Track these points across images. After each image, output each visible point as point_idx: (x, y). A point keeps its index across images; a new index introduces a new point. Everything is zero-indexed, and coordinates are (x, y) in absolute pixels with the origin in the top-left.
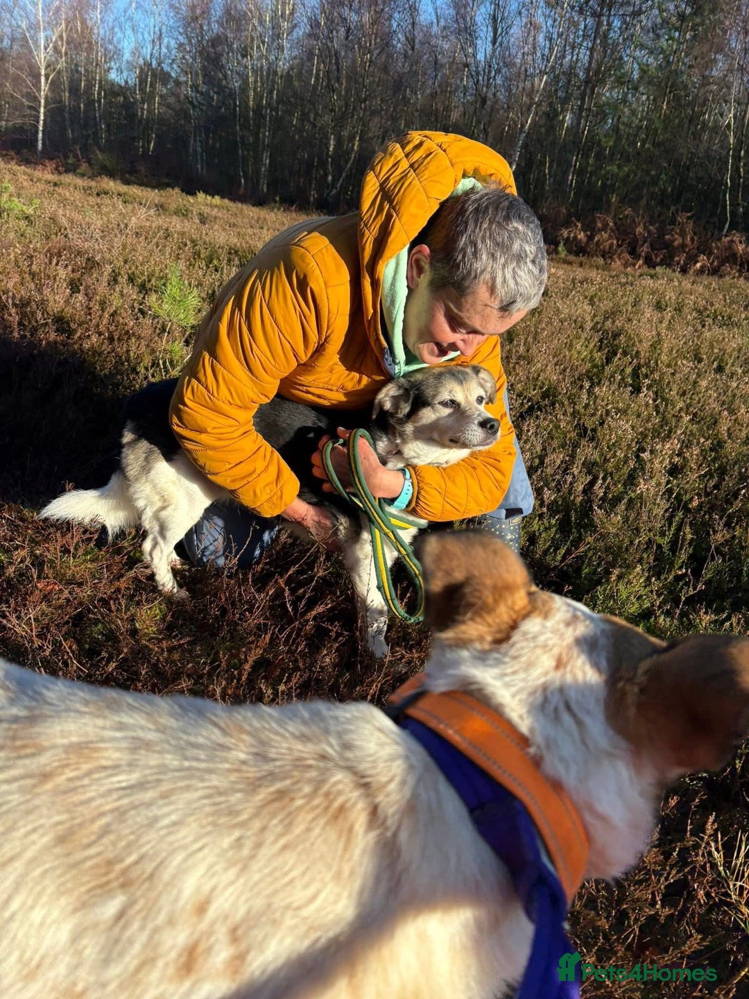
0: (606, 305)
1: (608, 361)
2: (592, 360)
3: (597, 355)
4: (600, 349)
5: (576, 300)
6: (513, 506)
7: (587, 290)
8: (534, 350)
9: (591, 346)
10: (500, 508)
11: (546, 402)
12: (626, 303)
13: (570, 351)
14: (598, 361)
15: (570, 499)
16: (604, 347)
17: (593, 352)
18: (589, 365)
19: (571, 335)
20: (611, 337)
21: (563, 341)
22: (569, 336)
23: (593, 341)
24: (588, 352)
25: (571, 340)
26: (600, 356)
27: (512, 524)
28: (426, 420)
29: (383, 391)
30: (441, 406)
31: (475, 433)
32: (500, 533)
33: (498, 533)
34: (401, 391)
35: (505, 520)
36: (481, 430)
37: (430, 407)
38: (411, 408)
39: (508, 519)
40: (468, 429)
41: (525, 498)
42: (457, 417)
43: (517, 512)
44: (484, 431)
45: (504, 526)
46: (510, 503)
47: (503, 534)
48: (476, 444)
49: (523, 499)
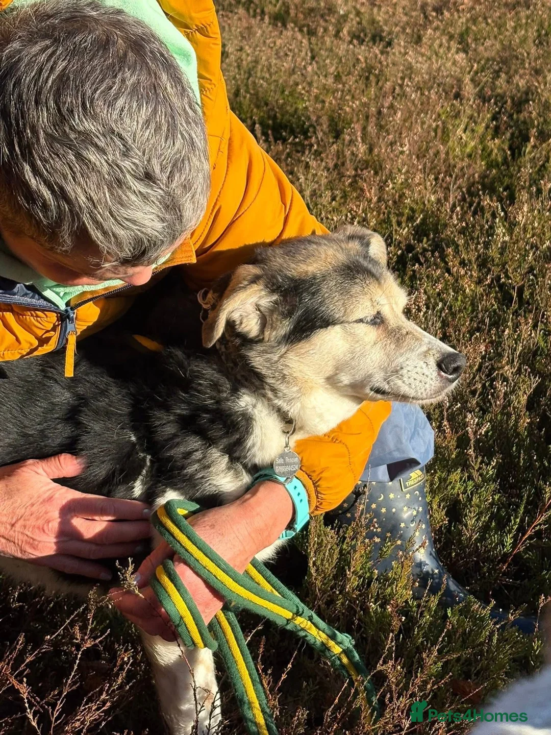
0: (490, 48)
1: (516, 150)
2: (486, 153)
3: (494, 145)
4: (497, 132)
5: (436, 45)
6: (398, 456)
7: (452, 23)
8: (382, 150)
9: (481, 129)
11: (425, 244)
12: (524, 40)
13: (444, 142)
14: (497, 155)
15: (508, 425)
16: (503, 128)
17: (485, 140)
18: (483, 163)
19: (443, 113)
20: (512, 108)
21: (430, 126)
22: (439, 115)
23: (483, 119)
24: (477, 140)
25: (443, 123)
26: (500, 145)
27: (406, 488)
28: (326, 351)
29: (236, 299)
30: (361, 325)
31: (423, 378)
32: (389, 510)
33: (384, 510)
34: (275, 297)
35: (390, 483)
36: (435, 374)
37: (337, 328)
38: (295, 327)
39: (396, 481)
40: (409, 368)
41: (416, 435)
42: (386, 345)
43: (408, 464)
44: (442, 377)
45: (392, 496)
46: (390, 453)
47: (394, 510)
48: (425, 396)
49: (412, 438)
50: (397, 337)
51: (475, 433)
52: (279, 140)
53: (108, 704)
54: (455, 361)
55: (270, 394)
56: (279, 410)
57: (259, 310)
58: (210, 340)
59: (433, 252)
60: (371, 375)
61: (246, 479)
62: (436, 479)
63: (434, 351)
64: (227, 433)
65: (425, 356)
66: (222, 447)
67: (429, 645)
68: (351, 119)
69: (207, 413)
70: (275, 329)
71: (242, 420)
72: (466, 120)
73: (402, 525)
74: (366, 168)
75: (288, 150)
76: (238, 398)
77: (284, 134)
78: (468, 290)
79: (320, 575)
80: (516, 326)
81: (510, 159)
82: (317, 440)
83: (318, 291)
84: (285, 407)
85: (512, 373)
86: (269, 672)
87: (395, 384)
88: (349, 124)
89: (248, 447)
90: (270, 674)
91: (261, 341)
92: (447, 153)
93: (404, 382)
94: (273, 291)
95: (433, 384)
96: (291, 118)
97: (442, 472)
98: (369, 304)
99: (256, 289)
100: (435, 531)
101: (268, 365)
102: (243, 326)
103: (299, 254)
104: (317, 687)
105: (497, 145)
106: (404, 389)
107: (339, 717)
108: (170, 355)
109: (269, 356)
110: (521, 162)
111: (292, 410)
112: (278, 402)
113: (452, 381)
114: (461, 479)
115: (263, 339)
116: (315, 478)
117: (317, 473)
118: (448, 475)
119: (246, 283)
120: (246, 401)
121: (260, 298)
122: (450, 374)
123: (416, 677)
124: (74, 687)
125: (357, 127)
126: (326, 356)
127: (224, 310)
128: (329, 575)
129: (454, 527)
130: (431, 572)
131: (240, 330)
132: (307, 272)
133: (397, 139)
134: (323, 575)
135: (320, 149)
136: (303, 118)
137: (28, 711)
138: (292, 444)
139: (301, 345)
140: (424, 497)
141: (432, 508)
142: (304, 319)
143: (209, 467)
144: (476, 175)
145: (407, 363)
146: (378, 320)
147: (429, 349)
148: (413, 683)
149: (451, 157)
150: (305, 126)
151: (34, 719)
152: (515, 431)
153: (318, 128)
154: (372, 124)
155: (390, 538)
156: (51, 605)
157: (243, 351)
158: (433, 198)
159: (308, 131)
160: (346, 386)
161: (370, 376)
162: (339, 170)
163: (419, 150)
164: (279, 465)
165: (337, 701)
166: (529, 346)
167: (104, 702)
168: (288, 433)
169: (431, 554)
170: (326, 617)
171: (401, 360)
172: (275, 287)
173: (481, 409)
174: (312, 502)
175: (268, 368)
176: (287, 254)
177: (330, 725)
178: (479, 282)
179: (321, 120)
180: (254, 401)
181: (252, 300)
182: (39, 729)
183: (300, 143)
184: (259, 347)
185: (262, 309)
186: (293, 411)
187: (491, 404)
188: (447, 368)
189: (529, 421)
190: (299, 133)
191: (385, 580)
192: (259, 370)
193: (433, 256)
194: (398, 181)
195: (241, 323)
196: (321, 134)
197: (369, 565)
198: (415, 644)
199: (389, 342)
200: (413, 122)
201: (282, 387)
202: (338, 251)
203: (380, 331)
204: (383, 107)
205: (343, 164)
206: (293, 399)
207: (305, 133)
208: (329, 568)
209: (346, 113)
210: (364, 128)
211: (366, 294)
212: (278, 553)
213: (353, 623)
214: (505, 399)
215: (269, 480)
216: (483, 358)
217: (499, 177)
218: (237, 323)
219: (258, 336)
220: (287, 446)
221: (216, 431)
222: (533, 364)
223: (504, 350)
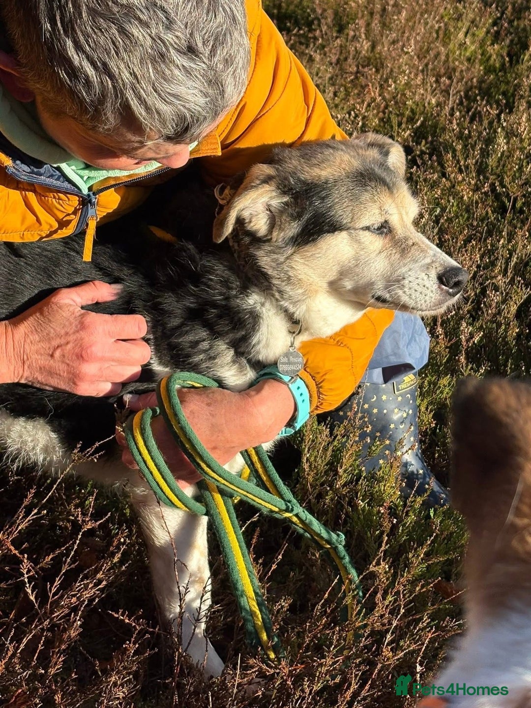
1: (514, 57)
2: (485, 58)
3: (493, 50)
4: (497, 37)
6: (394, 361)
8: (384, 48)
9: (481, 33)
10: (372, 366)
11: (423, 146)
13: (445, 44)
14: (495, 60)
15: (497, 334)
16: (503, 33)
17: (485, 44)
18: (481, 68)
19: (446, 15)
20: (512, 15)
21: (432, 27)
22: (442, 17)
23: (484, 24)
24: (477, 44)
25: (446, 25)
26: (498, 51)
27: (398, 390)
28: (332, 256)
29: (248, 197)
30: (367, 233)
31: (424, 290)
32: (380, 411)
33: (375, 411)
34: (286, 199)
35: (384, 385)
36: (435, 286)
37: (344, 234)
38: (303, 230)
39: (389, 384)
40: (410, 279)
41: (413, 341)
42: (391, 254)
43: (403, 368)
44: (442, 289)
45: (384, 398)
46: (387, 357)
47: (385, 411)
48: (424, 308)
49: (409, 343)
50: (402, 247)
51: (468, 341)
52: (284, 30)
53: (104, 583)
54: (456, 275)
55: (277, 295)
56: (286, 311)
57: (270, 211)
58: (220, 236)
59: (431, 155)
60: (373, 282)
61: (250, 375)
62: (426, 383)
63: (437, 265)
64: (234, 328)
65: (428, 268)
66: (227, 341)
67: (415, 546)
68: (355, 14)
69: (215, 309)
70: (283, 230)
71: (249, 317)
72: (468, 24)
73: (392, 426)
74: (368, 65)
75: (292, 42)
76: (247, 296)
77: (288, 24)
78: (465, 198)
79: (313, 471)
80: (511, 236)
81: (507, 65)
82: (322, 343)
83: (327, 196)
84: (292, 309)
85: (505, 282)
86: (260, 561)
87: (396, 294)
88: (354, 20)
89: (253, 343)
90: (261, 564)
91: (269, 240)
92: (447, 56)
93: (404, 292)
94: (284, 193)
95: (433, 296)
96: (296, 9)
97: (432, 376)
98: (377, 211)
99: (268, 189)
100: (420, 432)
101: (274, 264)
102: (252, 224)
103: (315, 158)
104: (303, 577)
105: (496, 51)
106: (405, 299)
107: (328, 611)
108: (183, 249)
109: (275, 256)
110: (518, 69)
111: (297, 313)
112: (285, 304)
113: (454, 295)
114: (449, 384)
115: (271, 239)
116: (318, 379)
117: (321, 375)
118: (438, 380)
119: (258, 182)
120: (253, 300)
121: (271, 198)
122: (451, 288)
123: (402, 576)
124: (73, 566)
125: (361, 22)
126: (331, 261)
127: (235, 207)
128: (321, 472)
129: (440, 429)
130: (416, 472)
131: (249, 228)
132: (319, 176)
133: (399, 38)
134: (315, 471)
135: (324, 43)
136: (308, 10)
137: (28, 585)
138: (297, 344)
139: (307, 248)
140: (415, 400)
141: (420, 410)
142: (313, 223)
143: (214, 358)
144: (475, 80)
145: (410, 273)
146: (384, 229)
147: (433, 262)
148: (399, 582)
149: (450, 60)
150: (310, 19)
151: (32, 593)
152: (504, 339)
153: (323, 21)
154: (376, 21)
155: (379, 437)
156: (48, 481)
157: (251, 250)
158: (434, 101)
159: (312, 22)
160: (349, 290)
161: (372, 284)
162: (341, 65)
163: (421, 50)
164: (283, 363)
165: (326, 595)
166: (522, 256)
167: (100, 581)
168: (294, 333)
169: (417, 455)
170: (316, 511)
171: (404, 270)
172: (286, 189)
173: (471, 316)
174: (313, 402)
175: (274, 268)
176: (303, 157)
177: (320, 618)
178: (477, 189)
179: (326, 14)
180: (263, 300)
181: (263, 200)
182: (36, 602)
183: (303, 35)
184: (267, 247)
185: (272, 209)
186: (299, 312)
187: (483, 313)
188: (448, 282)
189: (517, 330)
190: (304, 24)
191: (373, 478)
192: (265, 270)
193: (430, 159)
194: (401, 82)
195: (250, 222)
196: (326, 27)
197: (357, 462)
198: (398, 542)
199: (394, 251)
200: (417, 22)
201: (288, 289)
202: (354, 157)
203: (387, 241)
204: (388, 5)
205: (346, 59)
206: (299, 301)
207: (309, 24)
208: (322, 465)
209: (351, 8)
210: (368, 25)
211: (375, 201)
212: (276, 446)
213: (340, 518)
214: (496, 308)
215: (273, 379)
216: (478, 267)
217: (496, 83)
218: (247, 221)
219: (266, 236)
220: (291, 346)
221: (223, 325)
222: (524, 274)
223: (497, 259)
